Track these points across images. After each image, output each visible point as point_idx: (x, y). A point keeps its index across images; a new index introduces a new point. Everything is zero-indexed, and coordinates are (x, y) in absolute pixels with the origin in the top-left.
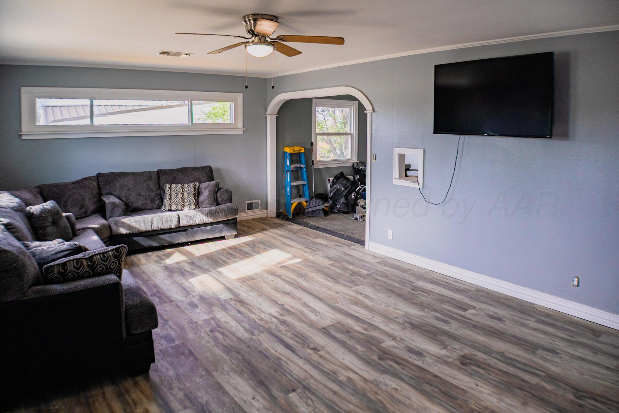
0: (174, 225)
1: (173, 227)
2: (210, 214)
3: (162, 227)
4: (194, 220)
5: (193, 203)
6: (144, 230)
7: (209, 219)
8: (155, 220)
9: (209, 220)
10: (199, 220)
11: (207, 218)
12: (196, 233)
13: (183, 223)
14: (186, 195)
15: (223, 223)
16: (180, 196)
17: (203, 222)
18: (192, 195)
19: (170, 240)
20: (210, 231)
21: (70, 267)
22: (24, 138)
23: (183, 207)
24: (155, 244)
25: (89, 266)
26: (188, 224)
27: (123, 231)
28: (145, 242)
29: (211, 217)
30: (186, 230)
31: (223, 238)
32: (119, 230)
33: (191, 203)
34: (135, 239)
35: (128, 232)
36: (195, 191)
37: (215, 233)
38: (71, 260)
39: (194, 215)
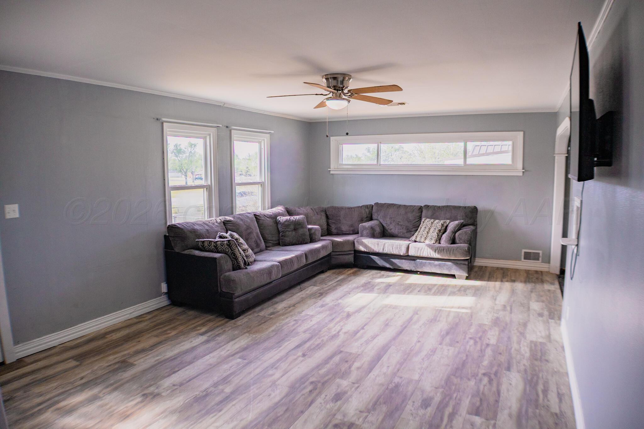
0: (402, 252)
1: (402, 254)
2: (438, 250)
3: (392, 253)
4: (422, 252)
5: (434, 238)
6: (378, 251)
7: (437, 254)
8: (386, 245)
9: (437, 256)
10: (427, 253)
11: (434, 253)
12: (424, 265)
13: (412, 253)
14: (432, 230)
15: (453, 261)
16: (427, 230)
17: (430, 256)
18: (437, 231)
19: (400, 265)
20: (438, 266)
21: (206, 244)
22: (331, 172)
23: (425, 240)
24: (388, 266)
25: (214, 246)
26: (416, 255)
27: (362, 248)
28: (380, 262)
29: (438, 253)
30: (414, 260)
31: (453, 276)
32: (359, 247)
33: (433, 238)
34: (372, 256)
35: (366, 250)
36: (441, 228)
37: (444, 269)
38: (207, 241)
39: (422, 248)
